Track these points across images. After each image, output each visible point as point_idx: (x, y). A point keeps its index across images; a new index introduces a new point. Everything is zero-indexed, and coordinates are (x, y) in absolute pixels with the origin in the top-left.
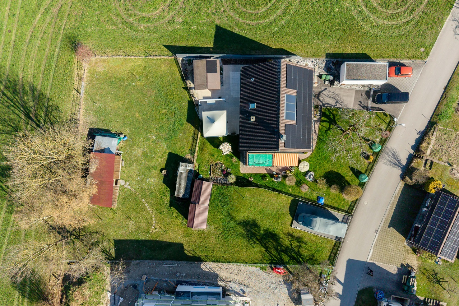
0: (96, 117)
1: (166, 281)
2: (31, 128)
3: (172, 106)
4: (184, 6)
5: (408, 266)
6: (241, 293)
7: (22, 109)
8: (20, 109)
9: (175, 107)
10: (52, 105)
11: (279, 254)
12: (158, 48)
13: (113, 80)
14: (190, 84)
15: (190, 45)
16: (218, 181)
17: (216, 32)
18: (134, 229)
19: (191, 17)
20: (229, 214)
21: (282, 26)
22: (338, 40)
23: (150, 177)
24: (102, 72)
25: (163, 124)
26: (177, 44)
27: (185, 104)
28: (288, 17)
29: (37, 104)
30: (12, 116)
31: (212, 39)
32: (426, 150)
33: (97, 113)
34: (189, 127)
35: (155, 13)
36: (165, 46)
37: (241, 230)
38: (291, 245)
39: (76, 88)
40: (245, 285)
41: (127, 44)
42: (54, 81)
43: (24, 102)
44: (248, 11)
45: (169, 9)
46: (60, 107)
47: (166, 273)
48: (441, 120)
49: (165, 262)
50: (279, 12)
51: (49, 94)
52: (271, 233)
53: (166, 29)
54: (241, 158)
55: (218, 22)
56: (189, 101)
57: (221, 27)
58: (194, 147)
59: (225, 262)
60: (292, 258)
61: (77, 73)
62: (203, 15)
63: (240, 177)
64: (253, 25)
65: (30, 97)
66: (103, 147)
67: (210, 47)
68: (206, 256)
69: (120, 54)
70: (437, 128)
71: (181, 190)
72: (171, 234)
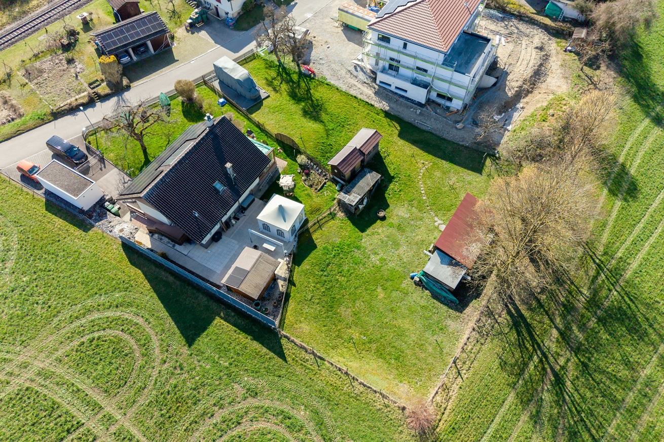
0: (444, 324)
1: (436, 113)
2: (559, 359)
3: (325, 276)
4: (216, 408)
5: (188, 31)
6: (359, 69)
7: (567, 397)
8: (569, 397)
9: (322, 273)
10: (511, 374)
11: (299, 81)
12: (297, 361)
13: (393, 361)
14: (282, 286)
15: (247, 338)
16: (320, 171)
17: (198, 335)
18: (452, 175)
19: (217, 383)
20: (328, 135)
21: (107, 293)
22: (59, 241)
23: (402, 218)
24: (406, 382)
25: (351, 265)
26: (265, 350)
27: (306, 265)
28: (89, 302)
29: (537, 390)
30: (589, 394)
31: (211, 329)
32: (84, 96)
33: (441, 329)
34: (319, 241)
35: (268, 426)
36: (284, 359)
37: (324, 116)
38: (281, 83)
39: (459, 379)
40: (351, 74)
41: (342, 398)
42: (493, 411)
43: (561, 406)
44: (132, 342)
45: (242, 417)
46: (497, 364)
47: (432, 120)
48: (43, 113)
49: (427, 129)
50: (96, 315)
51: (511, 395)
52: (294, 99)
53: (267, 387)
54: (277, 175)
55: (185, 350)
56: (299, 266)
57: (184, 340)
58: (327, 219)
59: (360, 100)
60: (288, 74)
61: (448, 401)
62: (198, 375)
63: (290, 159)
64: (142, 317)
65: (546, 409)
66: (450, 268)
67: (222, 318)
68: (378, 114)
69: (362, 389)
70: (56, 108)
71: (370, 179)
72: (408, 151)
